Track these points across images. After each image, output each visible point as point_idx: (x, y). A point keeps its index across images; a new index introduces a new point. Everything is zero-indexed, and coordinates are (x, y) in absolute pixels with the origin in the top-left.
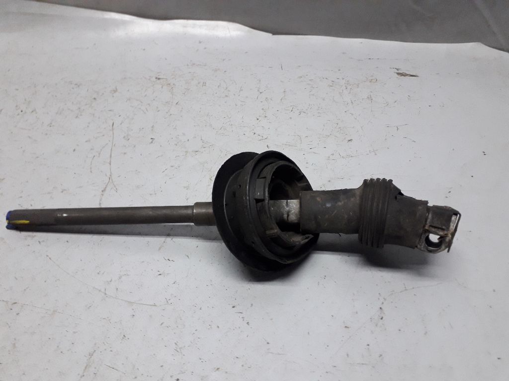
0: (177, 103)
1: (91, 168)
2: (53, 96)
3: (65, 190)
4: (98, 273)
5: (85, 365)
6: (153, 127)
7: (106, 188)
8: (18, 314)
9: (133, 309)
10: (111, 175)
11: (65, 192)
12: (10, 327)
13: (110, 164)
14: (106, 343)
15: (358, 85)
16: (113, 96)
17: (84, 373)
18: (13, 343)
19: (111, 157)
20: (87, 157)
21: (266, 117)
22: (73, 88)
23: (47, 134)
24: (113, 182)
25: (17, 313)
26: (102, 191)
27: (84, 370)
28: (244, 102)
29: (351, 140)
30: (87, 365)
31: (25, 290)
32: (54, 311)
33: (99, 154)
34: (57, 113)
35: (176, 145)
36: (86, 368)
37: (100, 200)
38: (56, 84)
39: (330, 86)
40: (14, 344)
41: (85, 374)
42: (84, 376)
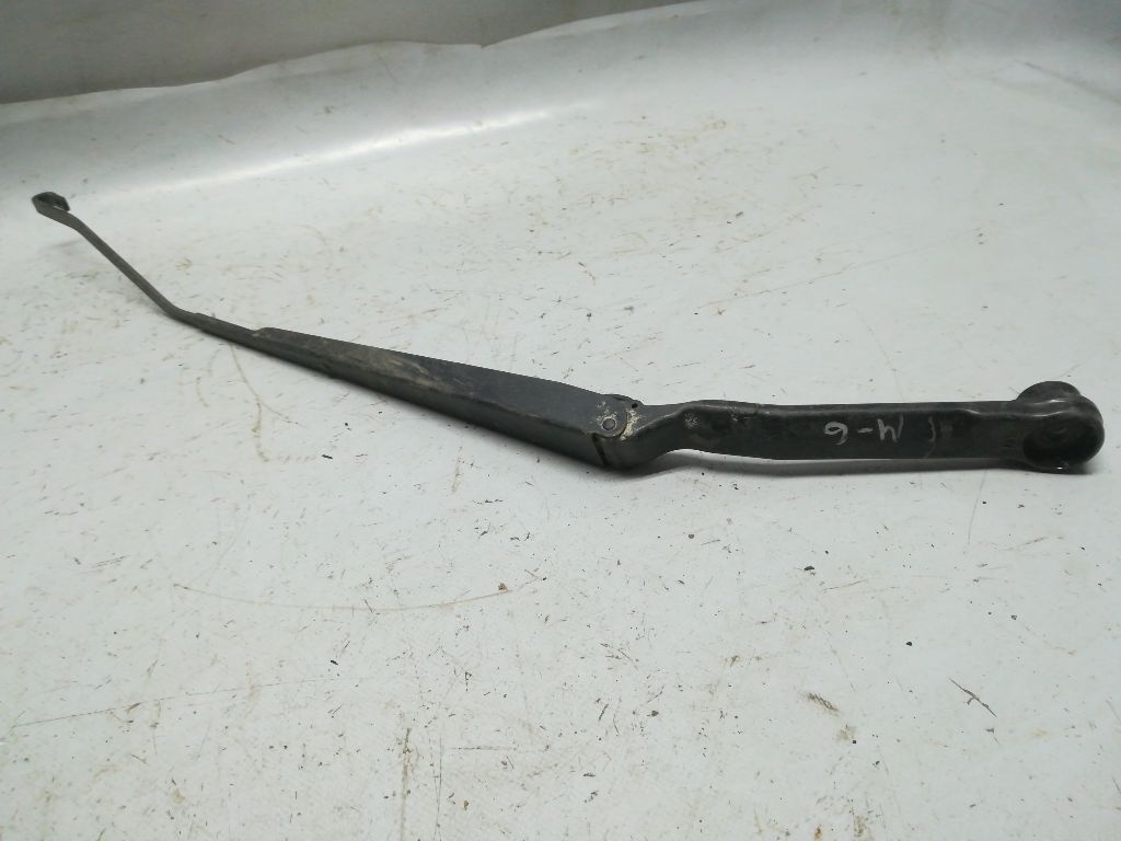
0: (342, 250)
1: (201, 400)
2: (37, 307)
3: (155, 454)
4: (330, 577)
5: (402, 768)
6: (310, 298)
7: (259, 422)
8: (154, 726)
9: (459, 616)
10: (258, 399)
11: (157, 458)
12: (144, 761)
13: (245, 381)
14: (430, 706)
15: (695, 139)
16: (188, 274)
17: (404, 787)
18: (172, 791)
19: (239, 368)
20: (181, 384)
21: (544, 223)
22: (82, 284)
23: (56, 372)
24: (270, 409)
25: (151, 723)
26: (254, 430)
27: (403, 780)
28: (486, 213)
29: (740, 214)
30: (405, 767)
31: (149, 670)
32: (252, 687)
33: (210, 371)
34: (64, 332)
35: (381, 312)
36: (405, 773)
37: (258, 446)
38: (36, 287)
39: (643, 152)
40: (177, 794)
41: (412, 786)
42: (409, 792)
